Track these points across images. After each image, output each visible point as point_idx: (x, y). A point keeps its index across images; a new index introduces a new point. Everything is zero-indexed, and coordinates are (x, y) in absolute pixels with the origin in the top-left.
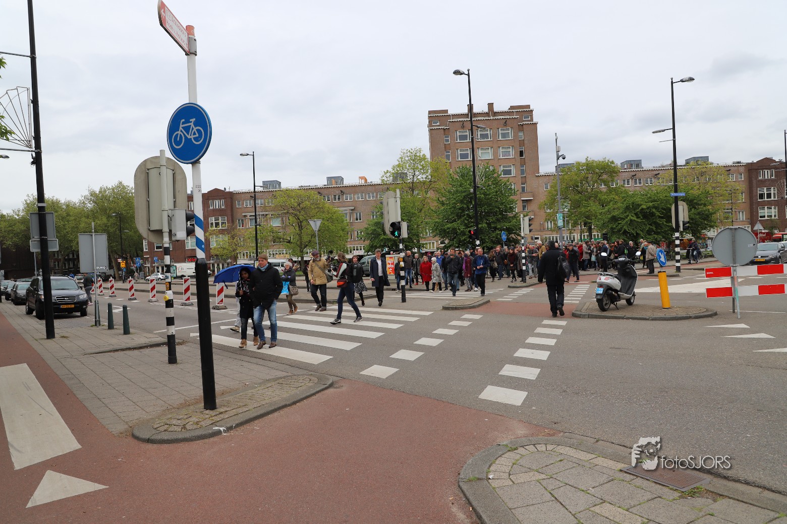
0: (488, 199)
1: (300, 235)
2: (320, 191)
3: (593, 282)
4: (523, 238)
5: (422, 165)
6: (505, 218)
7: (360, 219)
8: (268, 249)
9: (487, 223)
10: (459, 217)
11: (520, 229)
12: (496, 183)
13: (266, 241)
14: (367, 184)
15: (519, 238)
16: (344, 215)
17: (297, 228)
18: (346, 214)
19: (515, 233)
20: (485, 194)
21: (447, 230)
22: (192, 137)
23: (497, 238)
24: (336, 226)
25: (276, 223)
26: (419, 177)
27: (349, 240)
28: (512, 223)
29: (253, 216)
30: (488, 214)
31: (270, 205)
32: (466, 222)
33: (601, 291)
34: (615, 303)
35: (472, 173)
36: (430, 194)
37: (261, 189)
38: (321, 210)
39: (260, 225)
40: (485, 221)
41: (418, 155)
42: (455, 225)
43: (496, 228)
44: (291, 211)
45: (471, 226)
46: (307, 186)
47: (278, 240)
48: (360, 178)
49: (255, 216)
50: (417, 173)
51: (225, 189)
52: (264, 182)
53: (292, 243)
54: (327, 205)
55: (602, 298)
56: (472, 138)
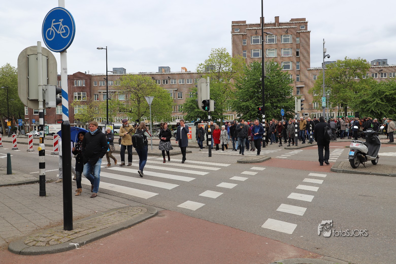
0: (272, 86)
1: (138, 107)
2: (153, 76)
3: (347, 147)
4: (296, 114)
5: (226, 61)
6: (284, 100)
7: (181, 98)
8: (115, 116)
9: (270, 103)
10: (251, 98)
11: (294, 107)
12: (279, 75)
13: (114, 111)
14: (187, 73)
15: (293, 113)
16: (170, 94)
17: (137, 103)
18: (172, 93)
19: (291, 111)
20: (270, 82)
21: (242, 107)
22: (61, 32)
23: (277, 114)
24: (164, 101)
25: (122, 98)
26: (223, 69)
27: (173, 112)
28: (288, 103)
29: (106, 92)
30: (272, 96)
31: (118, 85)
32: (256, 101)
33: (353, 153)
34: (363, 163)
35: (261, 67)
36: (231, 81)
37: (112, 74)
38: (153, 90)
39: (110, 99)
40: (269, 101)
41: (223, 52)
42: (248, 103)
43: (277, 107)
44: (133, 90)
45: (260, 105)
46: (144, 73)
47: (122, 110)
48: (182, 68)
49: (107, 92)
50: (222, 66)
51: (86, 72)
52: (113, 68)
53: (132, 113)
54: (158, 87)
55: (354, 159)
56: (263, 42)
